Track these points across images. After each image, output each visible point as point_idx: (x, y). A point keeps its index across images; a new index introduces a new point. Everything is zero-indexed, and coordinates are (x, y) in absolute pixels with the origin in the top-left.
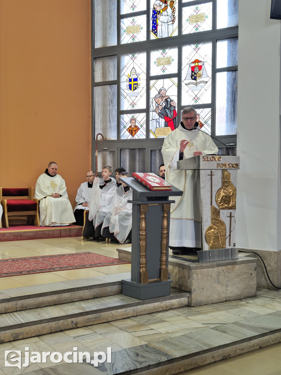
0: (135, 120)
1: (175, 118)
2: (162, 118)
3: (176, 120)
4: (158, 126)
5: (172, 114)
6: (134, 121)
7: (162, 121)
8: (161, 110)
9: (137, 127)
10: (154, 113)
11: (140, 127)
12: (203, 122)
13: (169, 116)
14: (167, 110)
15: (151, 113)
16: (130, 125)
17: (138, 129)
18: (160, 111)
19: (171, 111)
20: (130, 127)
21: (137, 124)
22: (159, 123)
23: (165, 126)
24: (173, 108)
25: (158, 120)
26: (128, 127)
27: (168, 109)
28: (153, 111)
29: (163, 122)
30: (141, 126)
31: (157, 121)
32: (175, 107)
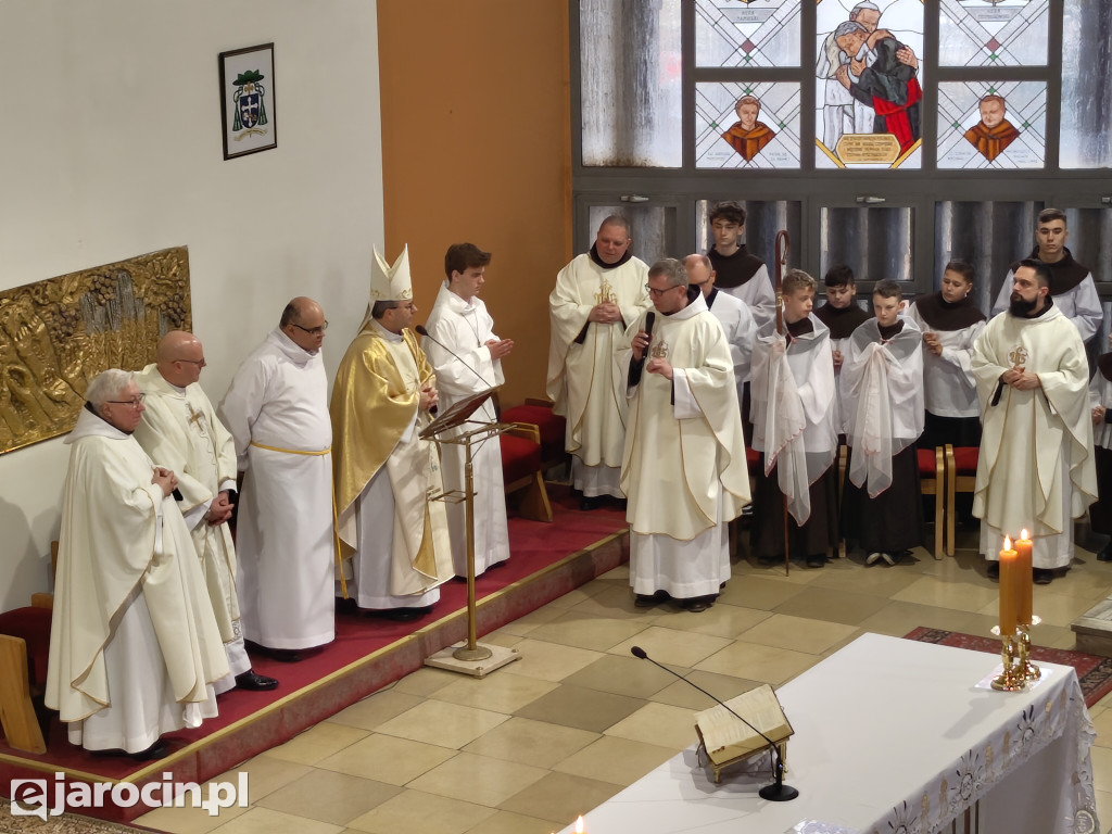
0: (757, 104)
1: (916, 106)
2: (863, 101)
3: (917, 112)
4: (848, 129)
5: (903, 90)
6: (752, 108)
7: (866, 114)
8: (860, 77)
9: (764, 126)
10: (834, 85)
11: (775, 129)
12: (1017, 125)
13: (893, 97)
14: (884, 79)
15: (820, 84)
16: (733, 119)
17: (770, 135)
18: (856, 80)
19: (898, 82)
20: (738, 125)
21: (763, 118)
22: (853, 119)
23: (876, 131)
24: (908, 71)
25: (848, 109)
26: (726, 125)
27: (888, 73)
28: (828, 78)
29: (866, 117)
30: (782, 125)
31: (844, 112)
32: (913, 70)
